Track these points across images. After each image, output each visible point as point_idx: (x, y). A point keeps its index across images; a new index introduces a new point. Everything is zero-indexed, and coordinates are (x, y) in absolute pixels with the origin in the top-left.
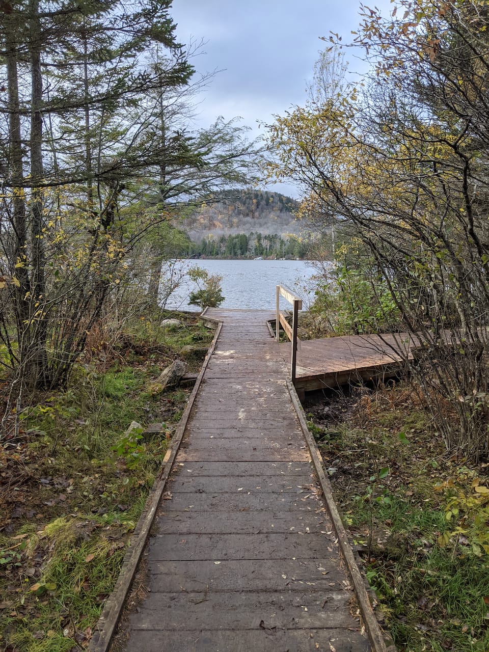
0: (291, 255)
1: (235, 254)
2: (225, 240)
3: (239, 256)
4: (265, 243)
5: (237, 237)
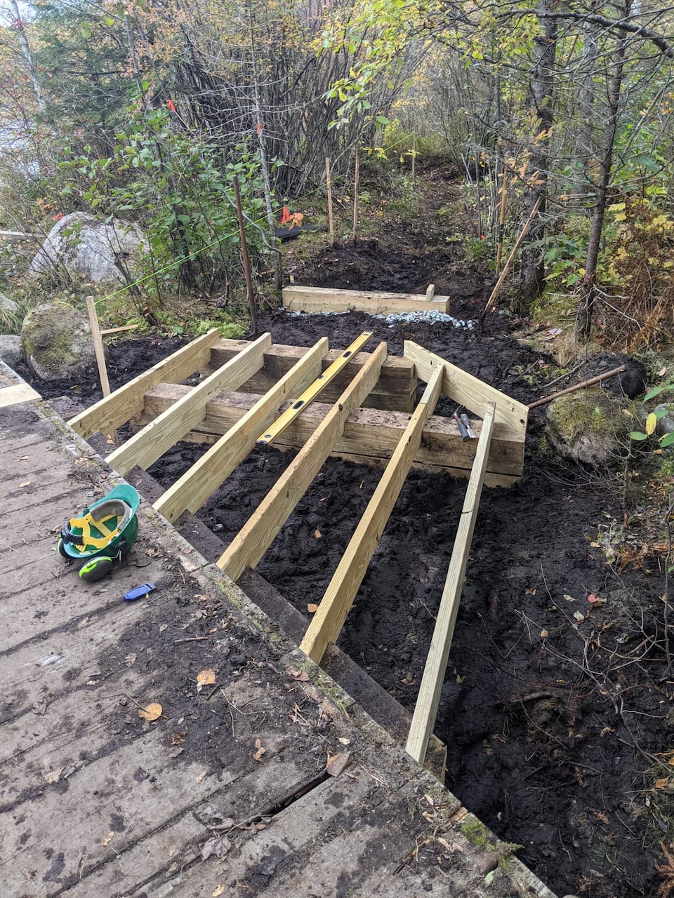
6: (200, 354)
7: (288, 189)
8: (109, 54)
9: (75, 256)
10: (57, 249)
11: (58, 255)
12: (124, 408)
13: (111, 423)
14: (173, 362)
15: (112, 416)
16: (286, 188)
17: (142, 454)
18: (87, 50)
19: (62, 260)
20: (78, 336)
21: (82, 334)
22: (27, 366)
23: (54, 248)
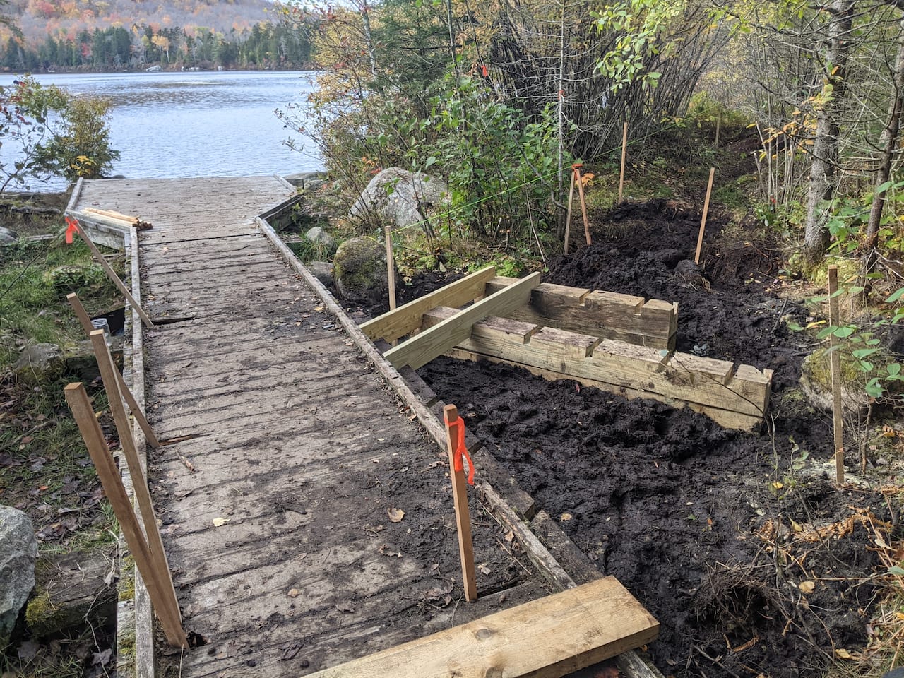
0: (207, 61)
1: (112, 61)
2: (89, 38)
3: (119, 66)
4: (160, 41)
5: (111, 32)
6: (475, 287)
7: (585, 153)
8: (435, 32)
9: (386, 203)
10: (372, 197)
11: (372, 203)
12: (405, 322)
13: (393, 333)
14: (450, 289)
15: (394, 327)
16: (582, 153)
17: (412, 356)
18: (418, 29)
19: (375, 207)
20: (378, 265)
21: (381, 264)
22: (335, 288)
23: (369, 196)
